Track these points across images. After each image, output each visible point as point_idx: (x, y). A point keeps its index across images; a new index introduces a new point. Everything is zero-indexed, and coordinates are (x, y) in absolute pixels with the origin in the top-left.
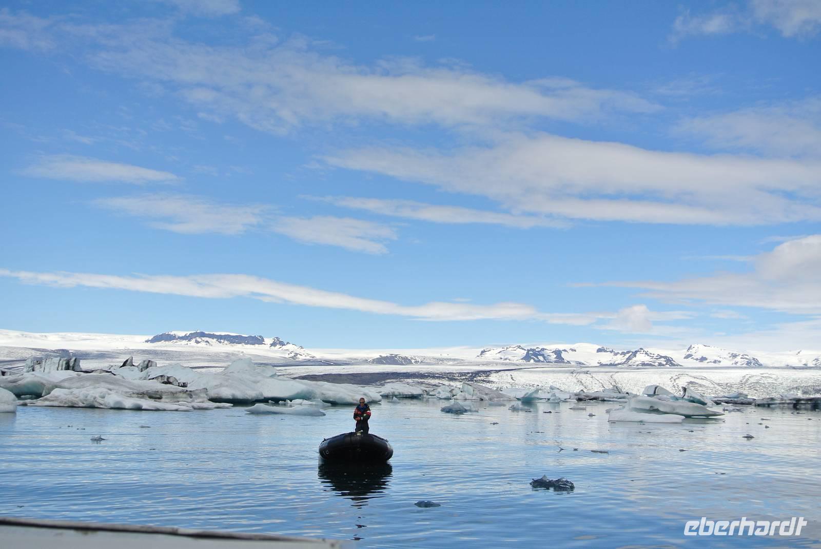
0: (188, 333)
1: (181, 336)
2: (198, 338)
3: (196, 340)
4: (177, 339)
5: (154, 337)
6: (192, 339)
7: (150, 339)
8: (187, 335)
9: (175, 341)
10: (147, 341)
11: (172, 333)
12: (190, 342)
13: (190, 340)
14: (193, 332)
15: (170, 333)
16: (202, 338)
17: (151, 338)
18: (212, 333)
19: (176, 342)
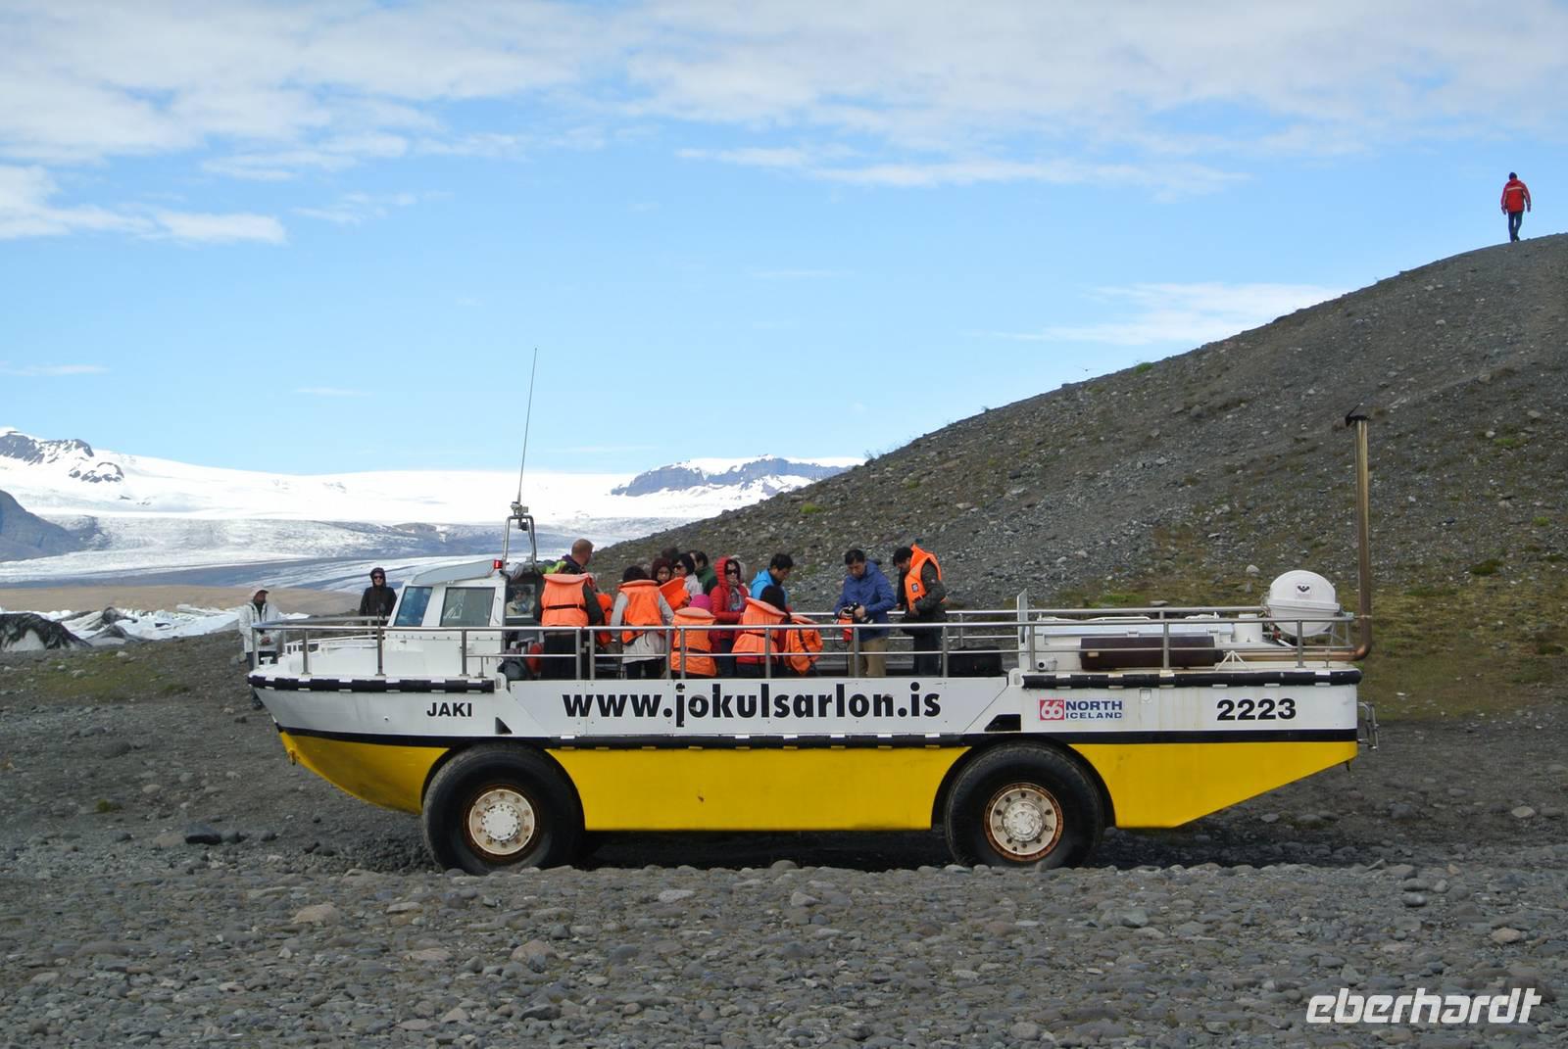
0: (738, 464)
1: (717, 474)
2: (768, 477)
3: (765, 485)
4: (705, 483)
5: (637, 479)
6: (752, 481)
7: (626, 484)
8: (736, 470)
9: (700, 488)
10: (617, 492)
11: (691, 465)
12: (748, 492)
13: (746, 486)
14: (752, 460)
15: (683, 465)
16: (781, 478)
17: (626, 480)
18: (809, 462)
19: (704, 492)
